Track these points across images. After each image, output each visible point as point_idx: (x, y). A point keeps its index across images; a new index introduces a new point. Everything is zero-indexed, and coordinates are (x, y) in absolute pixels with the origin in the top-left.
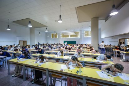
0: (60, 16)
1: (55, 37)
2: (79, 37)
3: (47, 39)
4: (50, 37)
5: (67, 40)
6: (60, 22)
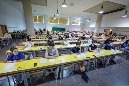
2: (68, 24)
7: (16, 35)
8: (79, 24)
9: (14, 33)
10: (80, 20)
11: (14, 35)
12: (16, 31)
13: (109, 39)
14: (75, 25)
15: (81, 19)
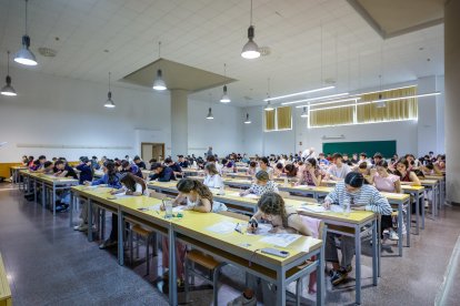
0: (251, 32)
1: (281, 126)
2: (413, 118)
3: (244, 134)
4: (257, 125)
5: (343, 137)
6: (251, 55)
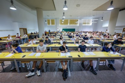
1: (52, 24)
2: (78, 25)
7: (33, 36)
8: (91, 24)
9: (31, 34)
10: (92, 20)
11: (31, 36)
12: (33, 33)
13: (117, 40)
14: (86, 25)
15: (93, 18)
